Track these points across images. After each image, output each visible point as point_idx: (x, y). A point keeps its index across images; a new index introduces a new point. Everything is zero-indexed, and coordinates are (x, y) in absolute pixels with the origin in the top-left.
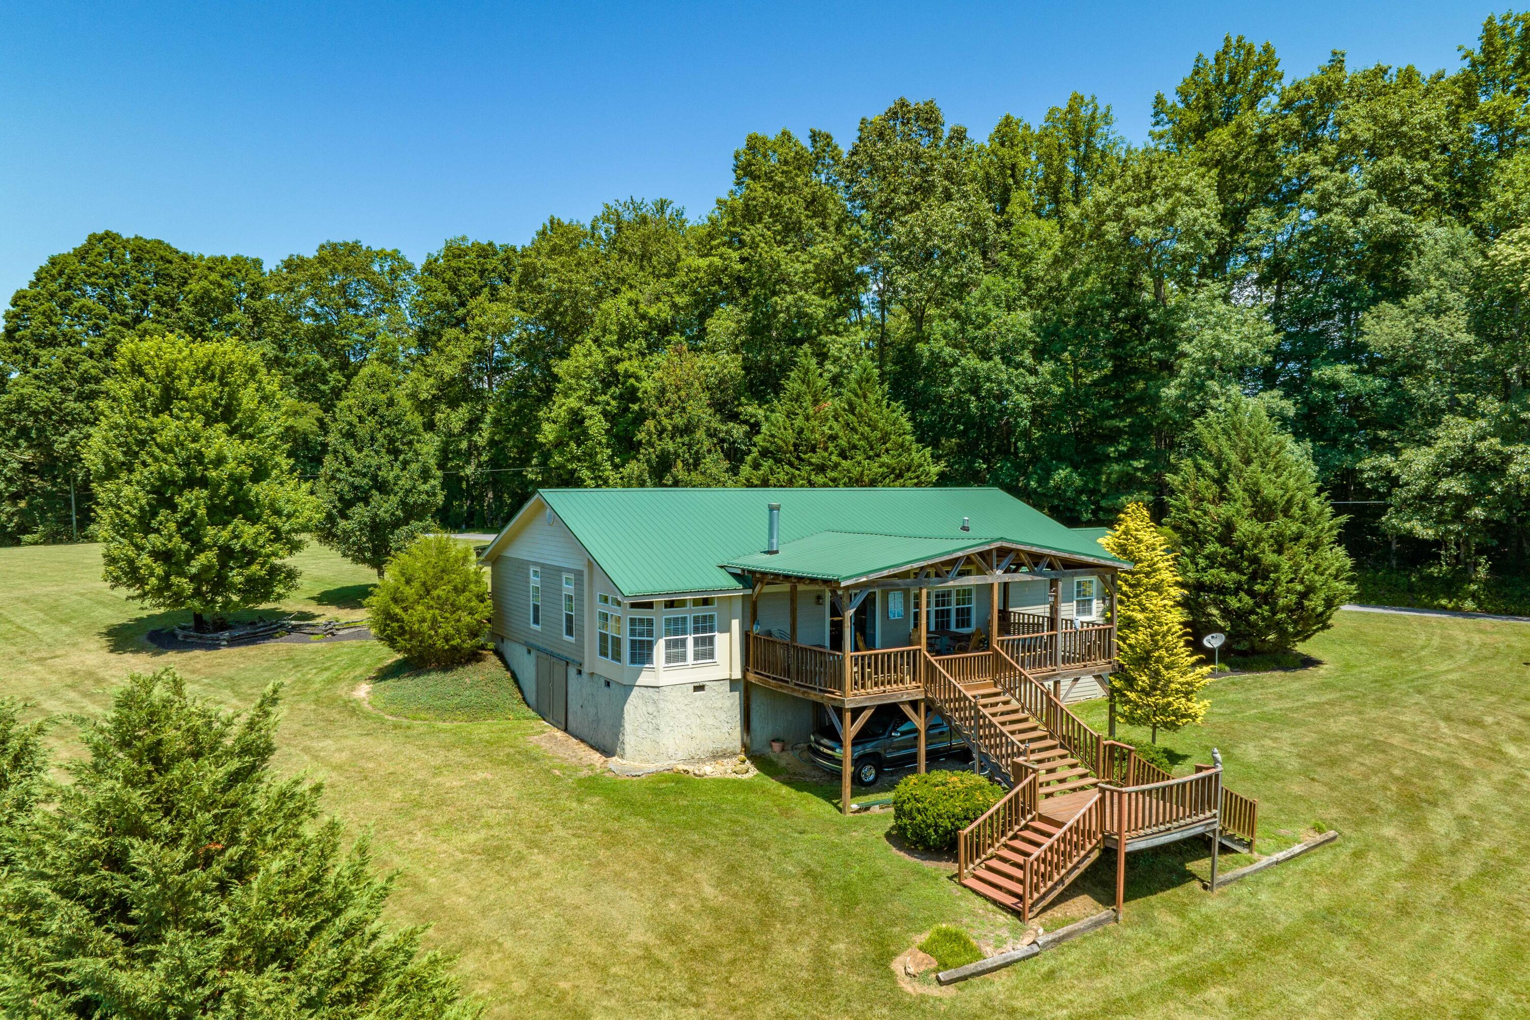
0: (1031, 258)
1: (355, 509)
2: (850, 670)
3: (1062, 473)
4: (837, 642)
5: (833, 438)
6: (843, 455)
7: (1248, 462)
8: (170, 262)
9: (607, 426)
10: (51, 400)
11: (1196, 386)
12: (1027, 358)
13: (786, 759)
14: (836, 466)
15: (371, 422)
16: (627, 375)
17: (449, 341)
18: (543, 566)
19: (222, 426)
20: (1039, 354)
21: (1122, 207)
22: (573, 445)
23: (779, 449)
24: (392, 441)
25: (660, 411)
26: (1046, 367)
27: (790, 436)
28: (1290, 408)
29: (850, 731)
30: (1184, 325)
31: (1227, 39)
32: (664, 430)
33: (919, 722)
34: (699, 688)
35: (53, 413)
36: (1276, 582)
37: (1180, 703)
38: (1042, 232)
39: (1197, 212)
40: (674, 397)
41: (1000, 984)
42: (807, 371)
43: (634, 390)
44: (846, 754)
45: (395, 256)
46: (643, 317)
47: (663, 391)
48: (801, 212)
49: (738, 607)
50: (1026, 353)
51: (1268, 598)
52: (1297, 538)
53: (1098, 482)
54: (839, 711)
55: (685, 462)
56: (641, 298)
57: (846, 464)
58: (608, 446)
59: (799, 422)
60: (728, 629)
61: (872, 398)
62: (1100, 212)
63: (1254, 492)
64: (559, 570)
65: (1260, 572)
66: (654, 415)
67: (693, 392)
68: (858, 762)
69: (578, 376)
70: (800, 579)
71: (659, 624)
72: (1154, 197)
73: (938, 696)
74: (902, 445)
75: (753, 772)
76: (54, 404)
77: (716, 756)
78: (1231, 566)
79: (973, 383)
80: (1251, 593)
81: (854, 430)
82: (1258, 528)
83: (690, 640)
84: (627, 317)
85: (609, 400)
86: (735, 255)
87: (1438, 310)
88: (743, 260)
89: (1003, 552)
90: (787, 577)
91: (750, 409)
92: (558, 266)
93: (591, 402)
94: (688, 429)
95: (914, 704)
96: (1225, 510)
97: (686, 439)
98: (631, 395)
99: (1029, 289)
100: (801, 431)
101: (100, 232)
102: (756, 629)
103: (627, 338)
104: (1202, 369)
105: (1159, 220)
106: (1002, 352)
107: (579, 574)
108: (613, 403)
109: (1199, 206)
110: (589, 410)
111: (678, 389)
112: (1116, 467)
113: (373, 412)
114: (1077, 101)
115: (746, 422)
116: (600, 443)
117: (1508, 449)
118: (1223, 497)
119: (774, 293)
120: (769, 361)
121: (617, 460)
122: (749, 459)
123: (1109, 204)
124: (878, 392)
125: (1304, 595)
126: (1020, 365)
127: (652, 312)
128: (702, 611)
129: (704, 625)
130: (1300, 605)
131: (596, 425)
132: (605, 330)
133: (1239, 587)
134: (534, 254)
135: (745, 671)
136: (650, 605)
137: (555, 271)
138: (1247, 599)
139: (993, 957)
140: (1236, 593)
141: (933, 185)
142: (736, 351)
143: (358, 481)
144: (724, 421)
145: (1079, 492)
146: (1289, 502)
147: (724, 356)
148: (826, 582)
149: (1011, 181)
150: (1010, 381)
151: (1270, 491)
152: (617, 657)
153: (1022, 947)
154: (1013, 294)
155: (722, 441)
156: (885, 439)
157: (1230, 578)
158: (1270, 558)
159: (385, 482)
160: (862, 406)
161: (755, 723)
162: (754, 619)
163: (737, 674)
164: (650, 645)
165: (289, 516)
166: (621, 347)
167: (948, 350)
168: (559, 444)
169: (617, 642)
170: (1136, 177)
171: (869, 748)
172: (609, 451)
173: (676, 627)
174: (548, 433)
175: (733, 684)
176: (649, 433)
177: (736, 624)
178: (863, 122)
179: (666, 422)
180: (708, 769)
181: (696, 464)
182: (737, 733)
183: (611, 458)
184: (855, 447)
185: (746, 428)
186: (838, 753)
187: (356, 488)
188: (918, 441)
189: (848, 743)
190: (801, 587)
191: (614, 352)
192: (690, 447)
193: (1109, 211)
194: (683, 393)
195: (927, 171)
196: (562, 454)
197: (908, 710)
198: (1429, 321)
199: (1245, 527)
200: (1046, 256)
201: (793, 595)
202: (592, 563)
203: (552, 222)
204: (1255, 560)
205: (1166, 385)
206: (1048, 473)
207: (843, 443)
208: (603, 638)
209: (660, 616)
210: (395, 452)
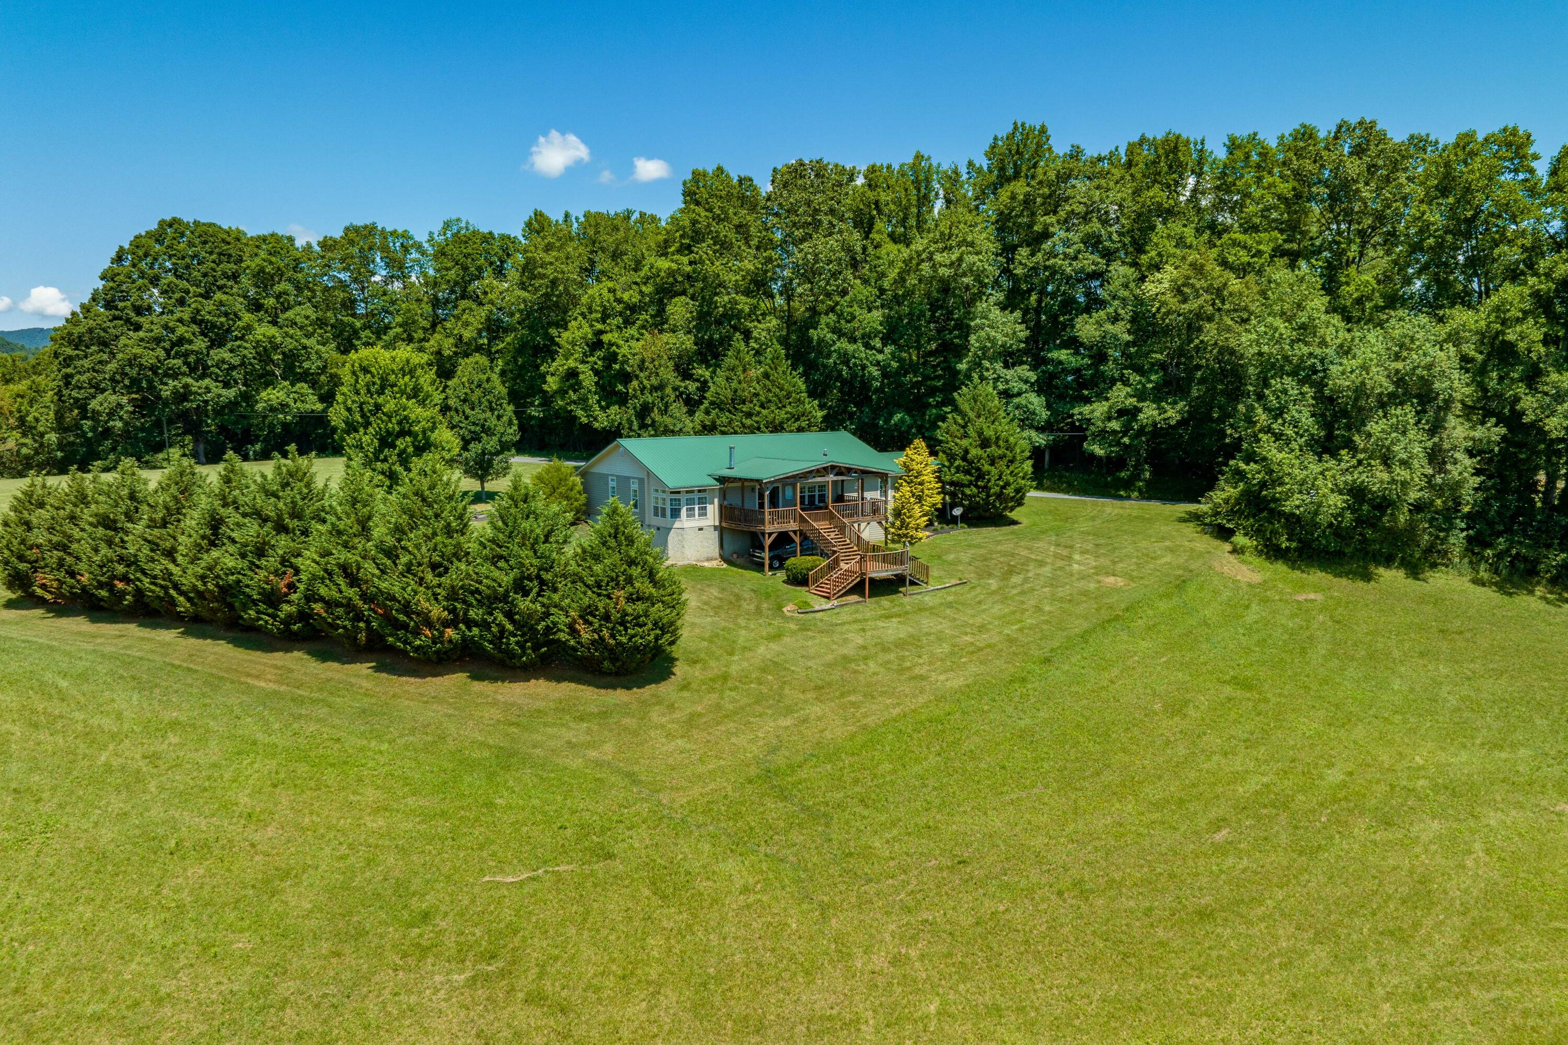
0: (883, 275)
1: (472, 445)
2: (767, 517)
3: (897, 417)
4: (762, 505)
5: (756, 395)
6: (762, 406)
7: (979, 416)
8: (229, 243)
9: (596, 379)
10: (157, 357)
11: (977, 364)
12: (877, 343)
13: (739, 561)
14: (759, 413)
15: (478, 392)
16: (611, 344)
17: (464, 310)
18: (617, 476)
19: (414, 400)
20: (885, 340)
21: (931, 254)
22: (571, 392)
23: (722, 402)
24: (490, 403)
25: (642, 375)
26: (888, 349)
27: (729, 394)
28: (1033, 377)
29: (768, 542)
30: (972, 324)
31: (1015, 123)
32: (645, 388)
33: (797, 539)
34: (701, 529)
35: (159, 368)
36: (989, 481)
37: (912, 533)
38: (892, 255)
39: (976, 258)
40: (651, 366)
41: (819, 615)
42: (739, 352)
43: (615, 354)
44: (766, 555)
45: (405, 235)
46: (619, 301)
47: (643, 361)
48: (732, 236)
49: (717, 493)
50: (877, 339)
51: (986, 488)
52: (1001, 457)
53: (923, 420)
54: (763, 534)
55: (659, 409)
56: (617, 287)
57: (765, 412)
58: (595, 393)
59: (734, 385)
60: (713, 503)
61: (780, 370)
62: (919, 255)
63: (980, 433)
64: (628, 478)
65: (981, 475)
66: (637, 377)
67: (663, 362)
68: (771, 559)
69: (573, 344)
70: (746, 480)
71: (683, 501)
72: (951, 248)
73: (805, 528)
74: (799, 400)
75: (725, 566)
76: (159, 361)
77: (709, 559)
78: (967, 472)
79: (845, 358)
80: (977, 486)
81: (769, 390)
82: (980, 452)
83: (696, 507)
84: (608, 301)
85: (596, 359)
86: (685, 260)
87: (1115, 319)
88: (691, 263)
89: (833, 467)
90: (740, 479)
91: (700, 372)
92: (553, 260)
93: (583, 362)
94: (660, 387)
95: (795, 532)
96: (965, 443)
97: (659, 393)
98: (611, 358)
99: (882, 294)
100: (736, 391)
101: (168, 218)
102: (726, 503)
103: (608, 317)
104: (980, 353)
105: (952, 264)
106: (863, 337)
107: (641, 481)
108: (600, 363)
109: (977, 253)
110: (582, 368)
111: (653, 360)
112: (934, 411)
113: (479, 386)
114: (919, 157)
115: (698, 380)
116: (590, 391)
117: (1141, 405)
118: (966, 436)
119: (716, 294)
120: (711, 338)
121: (603, 403)
122: (702, 407)
123: (924, 251)
124: (785, 364)
125: (1003, 487)
126: (873, 348)
127: (626, 297)
128: (702, 495)
129: (702, 501)
130: (1001, 493)
131: (588, 379)
132: (590, 310)
133: (971, 483)
134: (532, 248)
135: (720, 522)
136: (679, 492)
137: (551, 264)
138: (974, 490)
139: (817, 608)
140: (969, 486)
141: (820, 221)
142: (689, 332)
143: (473, 428)
144: (683, 380)
145: (910, 427)
146: (998, 438)
147: (681, 334)
148: (757, 481)
149: (875, 212)
150: (867, 359)
151: (989, 433)
152: (664, 515)
153: (829, 606)
154: (872, 299)
155: (681, 394)
156: (788, 396)
157: (965, 478)
158: (987, 467)
159: (489, 428)
160: (774, 375)
161: (725, 546)
162: (724, 498)
163: (717, 523)
164: (679, 510)
165: (449, 451)
166: (604, 322)
167: (829, 335)
168: (562, 392)
169: (664, 510)
170: (942, 234)
171: (776, 552)
172: (597, 397)
173: (690, 502)
174: (552, 384)
175: (715, 528)
176: (634, 390)
177: (716, 500)
178: (775, 170)
179: (645, 382)
180: (706, 564)
181: (666, 411)
182: (717, 550)
183: (599, 402)
184: (770, 401)
185: (698, 384)
186: (763, 555)
187: (474, 432)
188: (809, 396)
189: (767, 549)
190: (746, 484)
191: (599, 326)
192: (662, 399)
193: (924, 256)
194: (656, 363)
195: (817, 211)
196: (563, 399)
197: (792, 534)
198: (1109, 327)
199: (974, 452)
200: (893, 274)
201: (743, 487)
202: (649, 473)
203: (536, 214)
204: (978, 469)
205: (960, 362)
206: (891, 415)
207: (763, 398)
208: (656, 508)
209: (683, 498)
210: (492, 410)
